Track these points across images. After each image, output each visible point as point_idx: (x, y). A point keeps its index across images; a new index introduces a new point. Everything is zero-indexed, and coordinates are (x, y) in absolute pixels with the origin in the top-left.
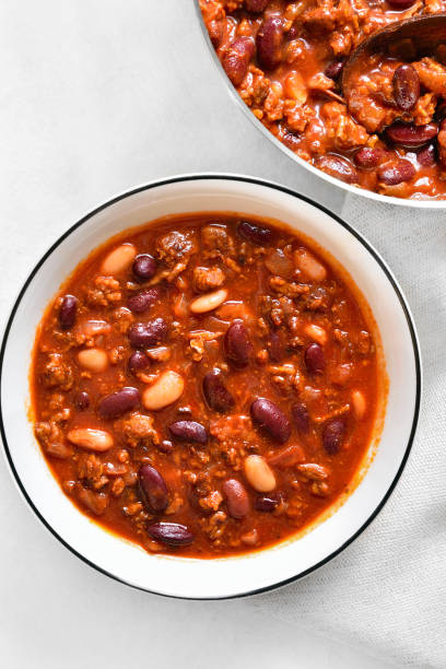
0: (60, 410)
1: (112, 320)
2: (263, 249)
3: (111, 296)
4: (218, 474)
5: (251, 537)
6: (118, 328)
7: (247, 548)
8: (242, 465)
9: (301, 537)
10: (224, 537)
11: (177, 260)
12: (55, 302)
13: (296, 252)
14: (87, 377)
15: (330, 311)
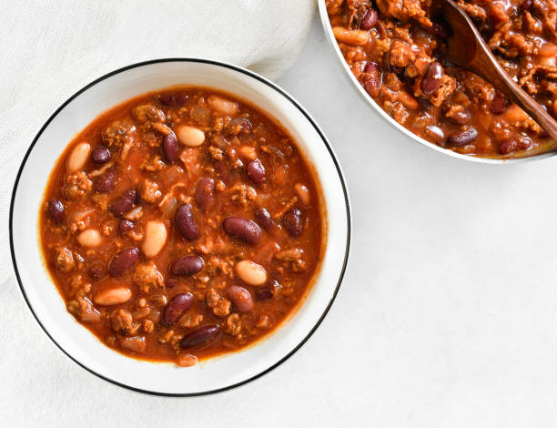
0: (82, 287)
1: (93, 204)
2: (184, 109)
4: (220, 286)
5: (264, 323)
6: (100, 208)
7: (264, 332)
8: (235, 272)
9: (300, 307)
10: (244, 331)
11: (123, 142)
12: (43, 207)
13: (209, 101)
14: (92, 255)
15: (252, 133)
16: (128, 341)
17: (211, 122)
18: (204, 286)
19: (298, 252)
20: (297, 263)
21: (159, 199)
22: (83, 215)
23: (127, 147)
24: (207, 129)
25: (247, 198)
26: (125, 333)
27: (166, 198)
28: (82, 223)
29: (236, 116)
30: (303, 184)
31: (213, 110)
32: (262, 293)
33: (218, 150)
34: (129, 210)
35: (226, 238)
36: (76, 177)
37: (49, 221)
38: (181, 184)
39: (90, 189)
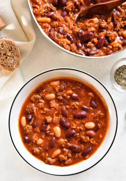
0: (45, 155)
1: (35, 132)
2: (44, 90)
4: (83, 134)
5: (101, 136)
6: (38, 132)
7: (102, 139)
9: (109, 127)
10: (96, 142)
11: (33, 110)
12: (22, 141)
13: (50, 84)
14: (43, 146)
15: (67, 86)
16: (66, 162)
17: (54, 90)
18: (79, 136)
19: (99, 112)
20: (101, 115)
21: (52, 120)
22: (34, 136)
23: (35, 111)
24: (54, 93)
25: (77, 106)
26: (64, 161)
27: (54, 119)
28: (36, 139)
29: (60, 84)
30: (90, 92)
31: (53, 86)
32: (96, 129)
33: (60, 97)
34: (46, 127)
35: (77, 120)
36: (26, 127)
37: (26, 143)
38: (56, 112)
39: (32, 128)
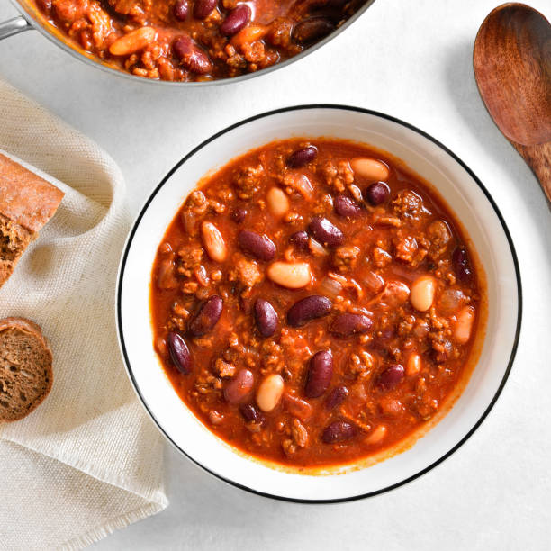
2: (453, 279)
3: (338, 182)
4: (250, 361)
6: (315, 205)
8: (269, 374)
11: (400, 216)
13: (468, 307)
24: (433, 311)
27: (340, 277)
29: (455, 340)
34: (320, 241)
37: (290, 151)
